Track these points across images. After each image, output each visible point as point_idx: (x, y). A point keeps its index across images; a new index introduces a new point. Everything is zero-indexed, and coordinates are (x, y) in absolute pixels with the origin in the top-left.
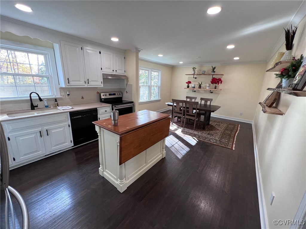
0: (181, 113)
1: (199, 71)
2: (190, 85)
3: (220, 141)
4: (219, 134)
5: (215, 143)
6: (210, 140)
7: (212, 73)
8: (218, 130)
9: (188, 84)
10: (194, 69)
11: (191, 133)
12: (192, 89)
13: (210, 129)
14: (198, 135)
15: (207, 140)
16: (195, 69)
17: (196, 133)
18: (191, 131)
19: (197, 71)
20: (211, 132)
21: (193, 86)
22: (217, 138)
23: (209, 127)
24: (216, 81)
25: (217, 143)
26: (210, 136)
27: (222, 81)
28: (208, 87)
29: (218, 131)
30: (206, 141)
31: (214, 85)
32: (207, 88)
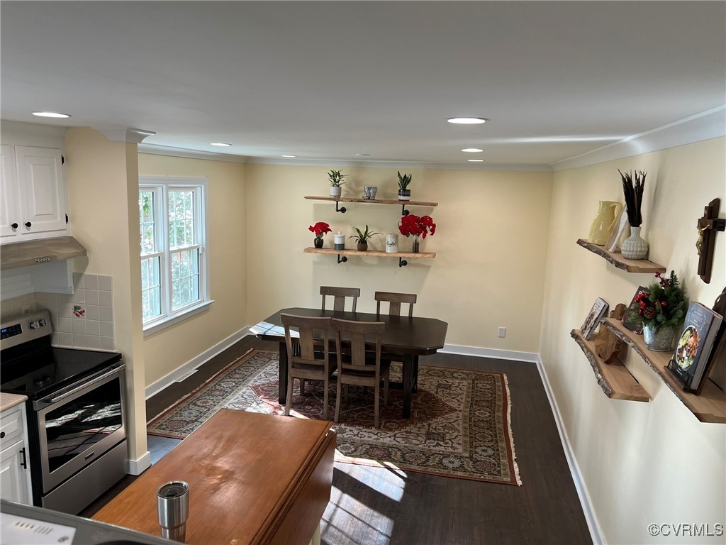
0: (321, 367)
1: (353, 186)
2: (326, 237)
3: (471, 458)
4: (461, 428)
5: (460, 474)
6: (440, 462)
7: (402, 198)
8: (452, 410)
9: (319, 234)
10: (335, 177)
11: (372, 447)
12: (337, 253)
13: (424, 412)
14: (400, 450)
15: (434, 466)
16: (338, 178)
17: (386, 439)
18: (368, 436)
19: (347, 186)
20: (434, 423)
21: (337, 241)
22: (460, 450)
23: (419, 400)
24: (416, 225)
25: (465, 471)
26: (438, 445)
27: (434, 226)
28: (393, 244)
29: (454, 415)
30: (430, 469)
31: (413, 238)
32: (389, 249)
